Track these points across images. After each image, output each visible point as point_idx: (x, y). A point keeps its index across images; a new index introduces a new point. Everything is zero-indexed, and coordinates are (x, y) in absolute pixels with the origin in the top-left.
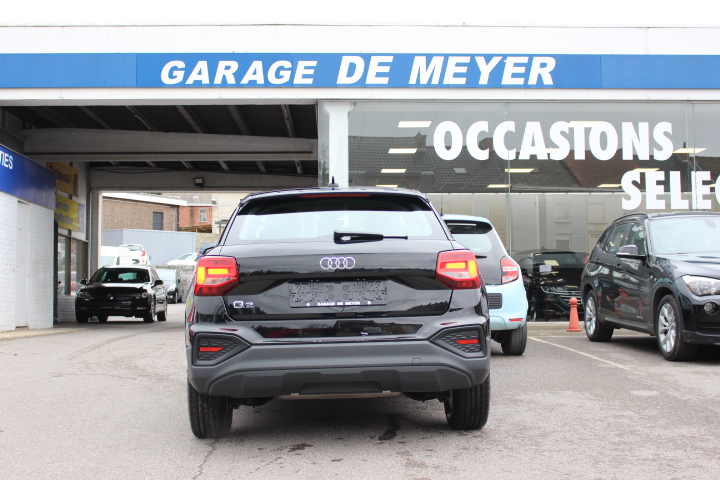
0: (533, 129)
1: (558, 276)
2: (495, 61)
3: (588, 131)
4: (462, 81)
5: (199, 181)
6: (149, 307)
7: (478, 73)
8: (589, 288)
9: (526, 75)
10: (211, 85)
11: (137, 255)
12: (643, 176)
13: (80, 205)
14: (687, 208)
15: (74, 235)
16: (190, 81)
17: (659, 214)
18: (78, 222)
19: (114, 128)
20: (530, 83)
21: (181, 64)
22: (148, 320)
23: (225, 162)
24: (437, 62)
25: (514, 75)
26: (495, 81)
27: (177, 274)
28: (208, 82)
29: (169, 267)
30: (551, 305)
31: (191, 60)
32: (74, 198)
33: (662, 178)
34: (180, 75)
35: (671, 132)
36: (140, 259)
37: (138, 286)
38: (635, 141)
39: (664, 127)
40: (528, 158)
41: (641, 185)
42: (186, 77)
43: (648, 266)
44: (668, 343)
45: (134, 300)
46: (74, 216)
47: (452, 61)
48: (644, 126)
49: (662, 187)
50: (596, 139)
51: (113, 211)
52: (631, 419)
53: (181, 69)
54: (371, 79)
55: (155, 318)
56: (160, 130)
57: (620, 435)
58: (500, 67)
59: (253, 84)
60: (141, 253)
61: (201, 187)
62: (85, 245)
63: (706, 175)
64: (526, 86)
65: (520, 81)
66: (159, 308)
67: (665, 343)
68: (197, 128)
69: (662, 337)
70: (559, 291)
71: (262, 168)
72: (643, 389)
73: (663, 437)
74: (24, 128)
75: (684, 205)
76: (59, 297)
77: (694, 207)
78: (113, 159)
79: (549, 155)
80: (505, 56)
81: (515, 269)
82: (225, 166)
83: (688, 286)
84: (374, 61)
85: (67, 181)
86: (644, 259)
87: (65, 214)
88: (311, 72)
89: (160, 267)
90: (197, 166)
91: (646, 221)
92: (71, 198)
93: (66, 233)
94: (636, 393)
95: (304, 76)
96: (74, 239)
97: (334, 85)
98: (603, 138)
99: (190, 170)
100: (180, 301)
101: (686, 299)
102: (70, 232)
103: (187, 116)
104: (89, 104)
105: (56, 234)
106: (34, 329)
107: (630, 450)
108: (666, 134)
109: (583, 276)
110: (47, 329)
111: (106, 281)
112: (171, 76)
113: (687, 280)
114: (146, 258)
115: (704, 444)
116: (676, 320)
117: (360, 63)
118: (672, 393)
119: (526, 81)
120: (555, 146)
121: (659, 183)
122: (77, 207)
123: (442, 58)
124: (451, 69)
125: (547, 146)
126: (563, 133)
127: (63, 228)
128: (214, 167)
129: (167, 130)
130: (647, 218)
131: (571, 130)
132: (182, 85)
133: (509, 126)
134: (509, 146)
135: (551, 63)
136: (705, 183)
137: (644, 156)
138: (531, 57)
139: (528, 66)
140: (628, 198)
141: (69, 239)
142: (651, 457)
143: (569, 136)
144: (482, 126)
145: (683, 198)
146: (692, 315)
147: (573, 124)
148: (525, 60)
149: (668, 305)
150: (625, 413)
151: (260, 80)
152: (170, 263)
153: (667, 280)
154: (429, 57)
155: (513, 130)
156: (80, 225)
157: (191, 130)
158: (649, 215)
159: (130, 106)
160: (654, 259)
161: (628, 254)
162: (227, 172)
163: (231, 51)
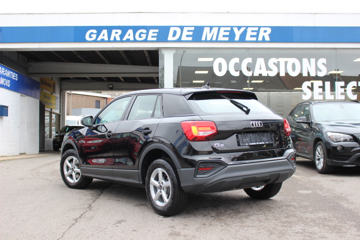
0: (260, 61)
2: (242, 29)
3: (286, 63)
4: (227, 39)
5: (111, 86)
7: (234, 35)
9: (257, 36)
10: (109, 41)
12: (312, 84)
13: (56, 97)
14: (333, 99)
15: (53, 111)
16: (99, 39)
17: (319, 102)
18: (56, 105)
19: (69, 62)
20: (259, 40)
21: (95, 31)
23: (122, 77)
24: (215, 30)
25: (252, 36)
26: (243, 39)
28: (107, 40)
31: (99, 29)
33: (322, 85)
34: (94, 36)
35: (325, 63)
38: (308, 67)
39: (322, 61)
40: (258, 75)
41: (311, 88)
42: (97, 37)
43: (311, 127)
44: (320, 165)
46: (53, 102)
47: (222, 29)
48: (313, 60)
49: (321, 89)
50: (290, 67)
51: (77, 100)
52: (295, 207)
53: (95, 34)
54: (184, 38)
56: (90, 63)
57: (286, 217)
58: (245, 33)
59: (128, 41)
61: (111, 89)
62: (59, 115)
63: (342, 83)
64: (257, 41)
65: (254, 39)
67: (318, 165)
68: (106, 62)
69: (317, 162)
71: (139, 80)
72: (305, 189)
73: (309, 218)
74: (29, 62)
75: (332, 97)
77: (336, 99)
78: (70, 76)
79: (268, 74)
80: (247, 27)
82: (122, 80)
83: (329, 137)
84: (185, 29)
85: (50, 86)
86: (309, 124)
87: (49, 101)
88: (156, 35)
90: (110, 79)
91: (311, 105)
92: (52, 94)
93: (49, 110)
94: (300, 192)
95: (153, 37)
96: (54, 113)
97: (167, 41)
98: (294, 66)
99: (106, 81)
101: (329, 144)
102: (51, 109)
103: (101, 56)
106: (29, 155)
107: (290, 227)
108: (323, 64)
110: (36, 154)
112: (90, 37)
113: (329, 134)
116: (324, 154)
117: (178, 30)
118: (318, 192)
119: (257, 39)
120: (271, 70)
121: (320, 87)
122: (55, 98)
123: (217, 28)
124: (222, 33)
125: (267, 70)
126: (274, 64)
127: (48, 108)
128: (117, 80)
129: (94, 63)
130: (311, 103)
131: (279, 62)
132: (95, 41)
133: (249, 60)
134: (249, 69)
135: (269, 31)
136: (342, 87)
137: (313, 74)
138: (259, 27)
139: (258, 32)
140: (305, 94)
141: (51, 113)
143: (278, 65)
144: (236, 60)
145: (331, 94)
146: (331, 152)
147: (280, 59)
148: (257, 29)
149: (320, 146)
151: (132, 38)
153: (320, 134)
154: (211, 28)
155: (251, 62)
156: (56, 106)
157: (104, 63)
158: (312, 103)
159: (74, 51)
160: (314, 124)
161: (301, 121)
162: (123, 82)
163: (118, 25)
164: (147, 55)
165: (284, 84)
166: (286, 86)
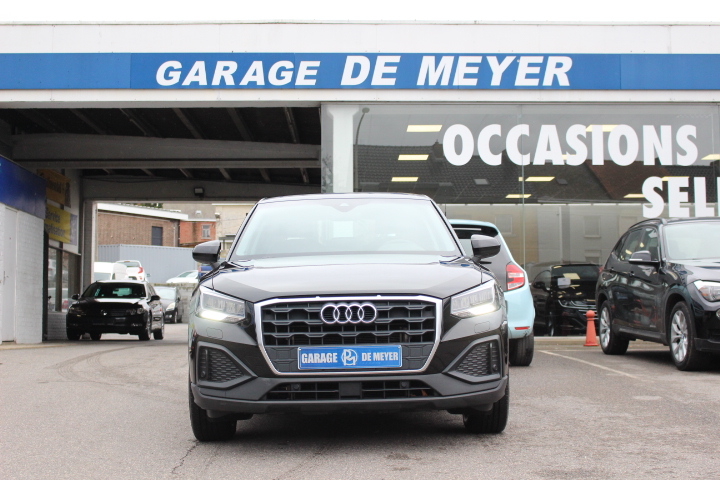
0: (548, 132)
1: (577, 290)
2: (508, 61)
3: (606, 135)
4: (473, 82)
5: (199, 191)
6: (145, 324)
7: (490, 74)
8: (603, 298)
9: (541, 76)
10: (209, 87)
11: (134, 272)
12: (665, 184)
13: (72, 215)
14: (713, 215)
15: (66, 247)
16: (187, 82)
18: (70, 234)
19: (108, 134)
20: (544, 84)
21: (177, 65)
22: (144, 338)
23: (226, 170)
24: (447, 62)
25: (529, 76)
26: (508, 82)
27: (177, 292)
28: (205, 83)
29: (169, 285)
30: (569, 320)
31: (187, 60)
32: (66, 208)
33: (686, 185)
34: (176, 76)
35: (695, 136)
36: (137, 275)
37: (133, 301)
38: (656, 145)
39: (687, 130)
40: (543, 163)
41: (664, 193)
42: (183, 78)
43: (661, 273)
44: (680, 352)
45: (128, 316)
46: (66, 227)
47: (463, 61)
48: (666, 130)
49: (686, 194)
50: (615, 145)
51: (109, 225)
52: (626, 419)
53: (178, 70)
54: (377, 80)
55: (152, 336)
56: (157, 136)
57: (610, 433)
58: (514, 67)
59: (252, 86)
60: (138, 269)
61: (201, 197)
62: (78, 258)
64: (540, 88)
65: (535, 82)
66: (155, 325)
67: (677, 352)
68: (195, 133)
69: (675, 346)
70: (579, 305)
71: (266, 178)
72: (647, 394)
73: (655, 435)
74: (13, 133)
75: (710, 213)
76: (49, 313)
78: (107, 167)
79: (565, 161)
80: (518, 56)
81: (521, 275)
82: (226, 175)
83: (699, 291)
84: (381, 61)
85: (59, 190)
86: (657, 265)
87: (56, 225)
88: (314, 72)
89: (159, 285)
90: (199, 175)
91: (661, 226)
92: (62, 208)
93: (57, 245)
94: (638, 398)
95: (307, 77)
96: (66, 252)
97: (339, 87)
98: (623, 141)
99: (190, 179)
100: (179, 321)
101: (699, 305)
102: (61, 244)
103: (185, 121)
104: (81, 107)
105: (46, 246)
106: (25, 344)
107: (617, 446)
108: (690, 137)
109: (597, 286)
110: (35, 343)
111: (99, 296)
112: (167, 77)
113: (699, 285)
114: (143, 275)
115: (694, 441)
116: (688, 328)
117: (365, 63)
118: (675, 398)
119: (541, 82)
120: (573, 152)
121: (682, 189)
122: (69, 218)
123: (452, 58)
124: (462, 69)
125: (564, 153)
126: (580, 137)
127: (55, 240)
128: (213, 175)
130: (662, 223)
131: (589, 134)
132: (179, 87)
133: (523, 129)
134: (522, 150)
135: (568, 63)
137: (666, 161)
138: (546, 56)
139: (543, 66)
140: (650, 206)
141: (60, 251)
142: (636, 451)
143: (587, 140)
144: (493, 129)
145: (708, 207)
146: (704, 322)
147: (591, 128)
148: (540, 60)
149: (680, 312)
150: (622, 415)
151: (261, 82)
152: (169, 281)
153: (680, 287)
154: (438, 57)
155: (527, 133)
156: (73, 238)
157: (188, 135)
158: (664, 220)
159: (124, 109)
160: (668, 264)
161: (641, 260)
162: (228, 181)
163: (230, 51)
164: (289, 117)
165: (601, 186)
166: (605, 191)
